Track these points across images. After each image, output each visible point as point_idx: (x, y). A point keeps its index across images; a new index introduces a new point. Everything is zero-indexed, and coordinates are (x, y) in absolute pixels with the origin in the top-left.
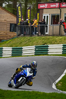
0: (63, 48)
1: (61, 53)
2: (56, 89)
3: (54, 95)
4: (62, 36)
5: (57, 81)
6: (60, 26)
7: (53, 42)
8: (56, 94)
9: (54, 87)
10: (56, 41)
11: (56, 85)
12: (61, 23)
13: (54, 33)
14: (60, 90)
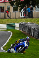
0: (7, 26)
1: (6, 29)
2: (3, 50)
3: (2, 54)
4: (6, 19)
5: (4, 46)
6: (5, 13)
7: (1, 23)
8: (3, 53)
9: (2, 49)
10: (3, 22)
11: (3, 48)
12: (6, 11)
13: (2, 17)
14: (5, 50)
